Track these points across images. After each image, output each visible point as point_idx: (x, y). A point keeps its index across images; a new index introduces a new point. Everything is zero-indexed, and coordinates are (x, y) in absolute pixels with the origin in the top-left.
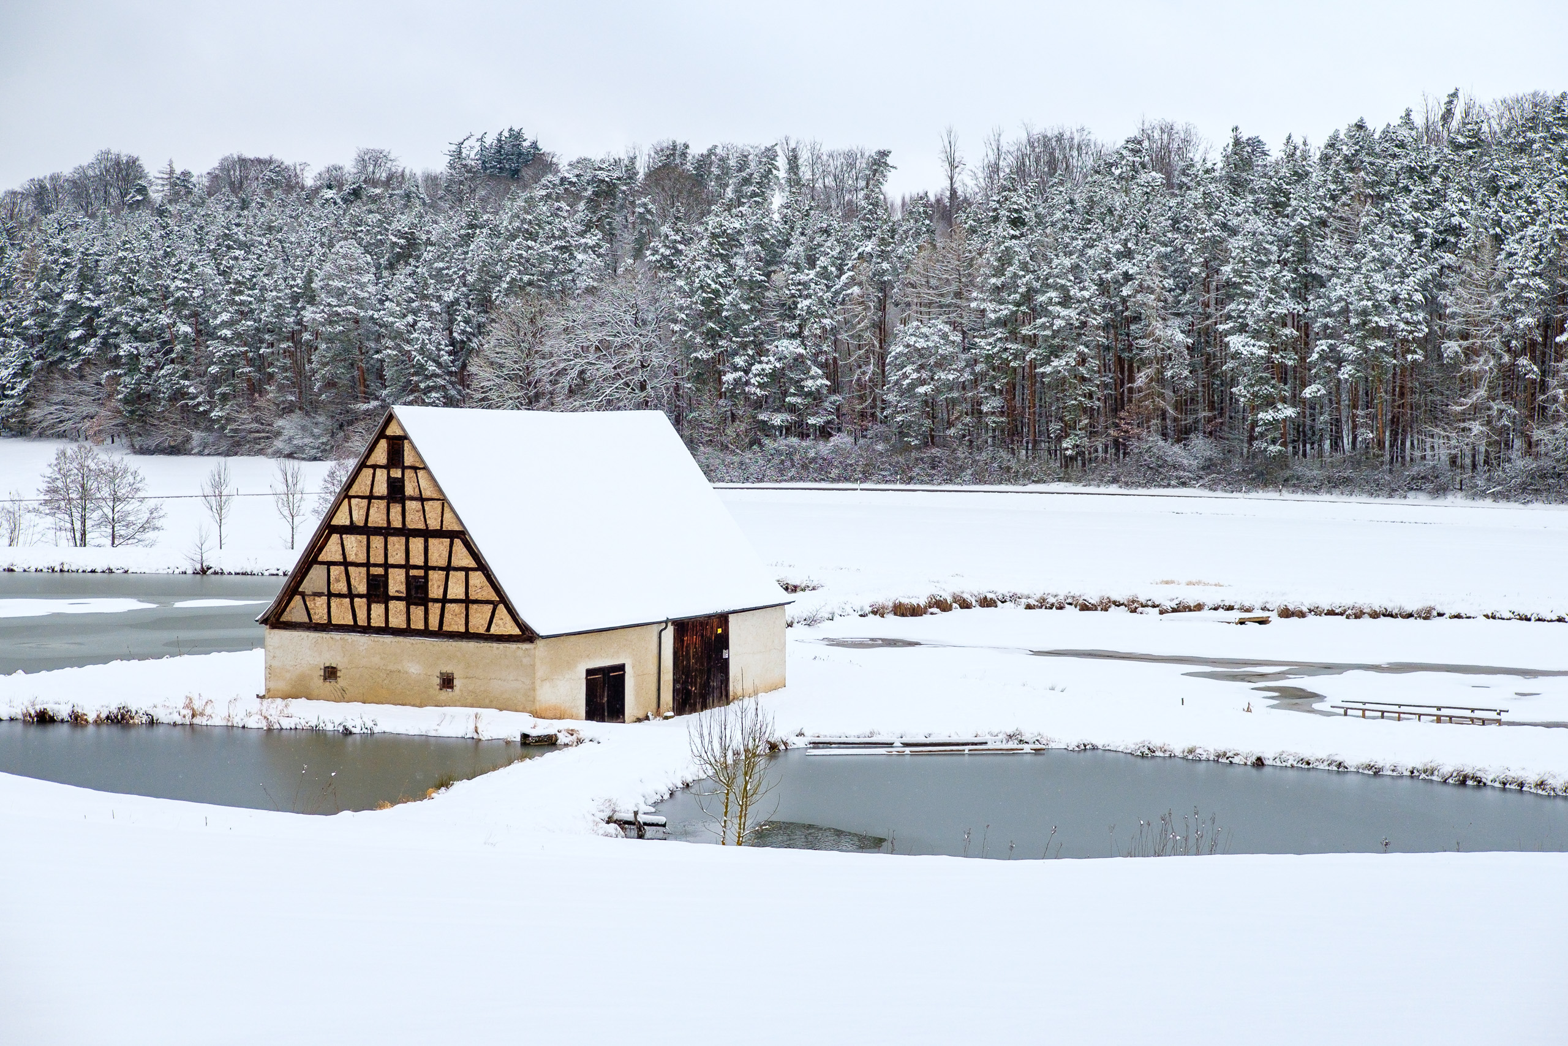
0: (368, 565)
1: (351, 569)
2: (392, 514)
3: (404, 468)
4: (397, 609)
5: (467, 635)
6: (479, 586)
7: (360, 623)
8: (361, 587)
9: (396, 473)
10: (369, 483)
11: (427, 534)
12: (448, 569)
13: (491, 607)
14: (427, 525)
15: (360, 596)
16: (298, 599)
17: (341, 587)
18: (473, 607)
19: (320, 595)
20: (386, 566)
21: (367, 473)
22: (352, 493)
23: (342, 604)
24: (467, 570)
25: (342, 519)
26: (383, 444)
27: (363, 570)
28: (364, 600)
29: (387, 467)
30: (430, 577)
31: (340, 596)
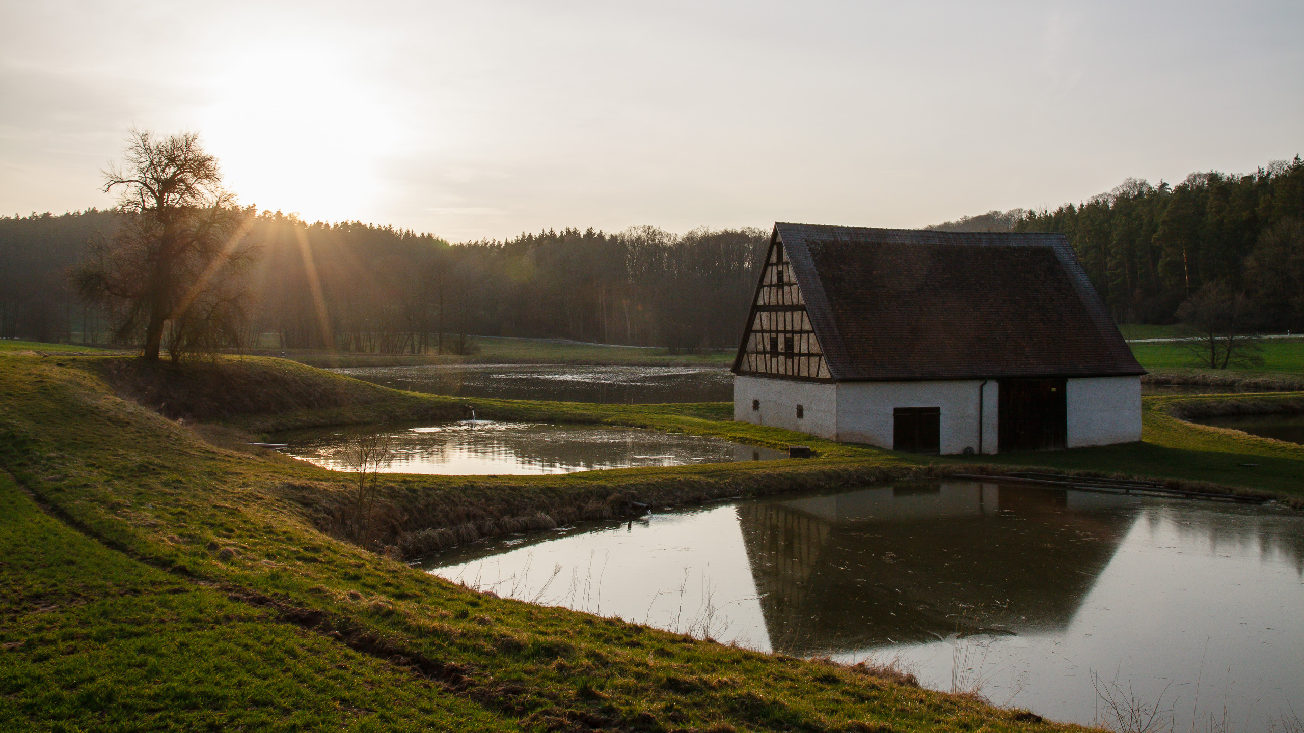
0: (770, 332)
1: (764, 334)
2: (779, 296)
3: (783, 264)
4: (782, 359)
5: (808, 379)
6: (813, 343)
7: (768, 372)
8: (768, 348)
9: (780, 268)
10: (770, 276)
11: (793, 308)
12: (801, 332)
13: (817, 358)
14: (792, 302)
15: (768, 353)
16: (746, 355)
17: (760, 347)
18: (811, 358)
19: (753, 352)
20: (777, 332)
21: (770, 268)
22: (764, 284)
23: (761, 359)
24: (808, 332)
25: (760, 303)
26: (775, 249)
27: (768, 335)
28: (769, 355)
29: (777, 264)
30: (794, 338)
31: (761, 353)
